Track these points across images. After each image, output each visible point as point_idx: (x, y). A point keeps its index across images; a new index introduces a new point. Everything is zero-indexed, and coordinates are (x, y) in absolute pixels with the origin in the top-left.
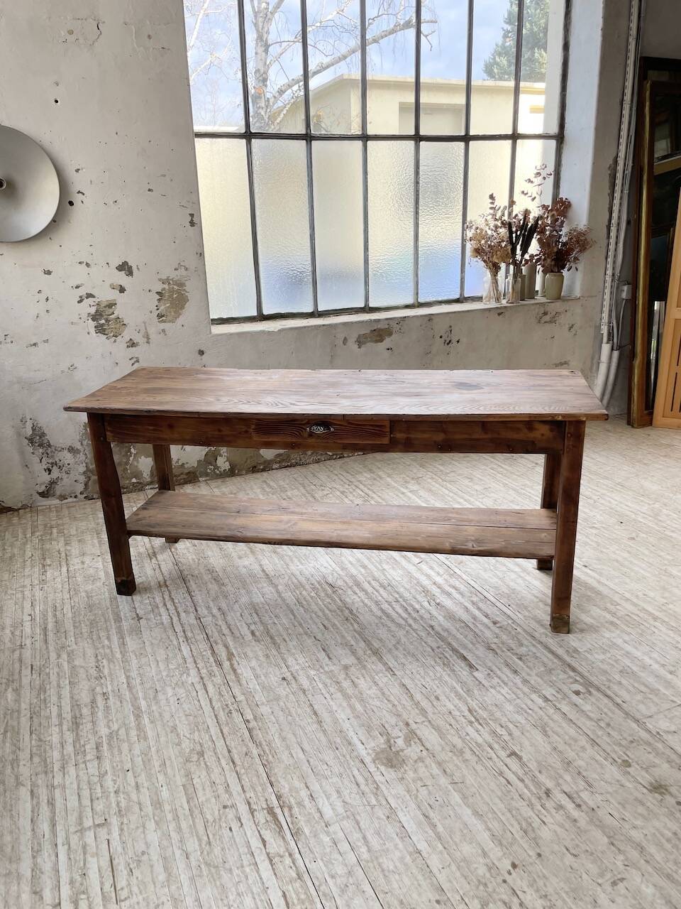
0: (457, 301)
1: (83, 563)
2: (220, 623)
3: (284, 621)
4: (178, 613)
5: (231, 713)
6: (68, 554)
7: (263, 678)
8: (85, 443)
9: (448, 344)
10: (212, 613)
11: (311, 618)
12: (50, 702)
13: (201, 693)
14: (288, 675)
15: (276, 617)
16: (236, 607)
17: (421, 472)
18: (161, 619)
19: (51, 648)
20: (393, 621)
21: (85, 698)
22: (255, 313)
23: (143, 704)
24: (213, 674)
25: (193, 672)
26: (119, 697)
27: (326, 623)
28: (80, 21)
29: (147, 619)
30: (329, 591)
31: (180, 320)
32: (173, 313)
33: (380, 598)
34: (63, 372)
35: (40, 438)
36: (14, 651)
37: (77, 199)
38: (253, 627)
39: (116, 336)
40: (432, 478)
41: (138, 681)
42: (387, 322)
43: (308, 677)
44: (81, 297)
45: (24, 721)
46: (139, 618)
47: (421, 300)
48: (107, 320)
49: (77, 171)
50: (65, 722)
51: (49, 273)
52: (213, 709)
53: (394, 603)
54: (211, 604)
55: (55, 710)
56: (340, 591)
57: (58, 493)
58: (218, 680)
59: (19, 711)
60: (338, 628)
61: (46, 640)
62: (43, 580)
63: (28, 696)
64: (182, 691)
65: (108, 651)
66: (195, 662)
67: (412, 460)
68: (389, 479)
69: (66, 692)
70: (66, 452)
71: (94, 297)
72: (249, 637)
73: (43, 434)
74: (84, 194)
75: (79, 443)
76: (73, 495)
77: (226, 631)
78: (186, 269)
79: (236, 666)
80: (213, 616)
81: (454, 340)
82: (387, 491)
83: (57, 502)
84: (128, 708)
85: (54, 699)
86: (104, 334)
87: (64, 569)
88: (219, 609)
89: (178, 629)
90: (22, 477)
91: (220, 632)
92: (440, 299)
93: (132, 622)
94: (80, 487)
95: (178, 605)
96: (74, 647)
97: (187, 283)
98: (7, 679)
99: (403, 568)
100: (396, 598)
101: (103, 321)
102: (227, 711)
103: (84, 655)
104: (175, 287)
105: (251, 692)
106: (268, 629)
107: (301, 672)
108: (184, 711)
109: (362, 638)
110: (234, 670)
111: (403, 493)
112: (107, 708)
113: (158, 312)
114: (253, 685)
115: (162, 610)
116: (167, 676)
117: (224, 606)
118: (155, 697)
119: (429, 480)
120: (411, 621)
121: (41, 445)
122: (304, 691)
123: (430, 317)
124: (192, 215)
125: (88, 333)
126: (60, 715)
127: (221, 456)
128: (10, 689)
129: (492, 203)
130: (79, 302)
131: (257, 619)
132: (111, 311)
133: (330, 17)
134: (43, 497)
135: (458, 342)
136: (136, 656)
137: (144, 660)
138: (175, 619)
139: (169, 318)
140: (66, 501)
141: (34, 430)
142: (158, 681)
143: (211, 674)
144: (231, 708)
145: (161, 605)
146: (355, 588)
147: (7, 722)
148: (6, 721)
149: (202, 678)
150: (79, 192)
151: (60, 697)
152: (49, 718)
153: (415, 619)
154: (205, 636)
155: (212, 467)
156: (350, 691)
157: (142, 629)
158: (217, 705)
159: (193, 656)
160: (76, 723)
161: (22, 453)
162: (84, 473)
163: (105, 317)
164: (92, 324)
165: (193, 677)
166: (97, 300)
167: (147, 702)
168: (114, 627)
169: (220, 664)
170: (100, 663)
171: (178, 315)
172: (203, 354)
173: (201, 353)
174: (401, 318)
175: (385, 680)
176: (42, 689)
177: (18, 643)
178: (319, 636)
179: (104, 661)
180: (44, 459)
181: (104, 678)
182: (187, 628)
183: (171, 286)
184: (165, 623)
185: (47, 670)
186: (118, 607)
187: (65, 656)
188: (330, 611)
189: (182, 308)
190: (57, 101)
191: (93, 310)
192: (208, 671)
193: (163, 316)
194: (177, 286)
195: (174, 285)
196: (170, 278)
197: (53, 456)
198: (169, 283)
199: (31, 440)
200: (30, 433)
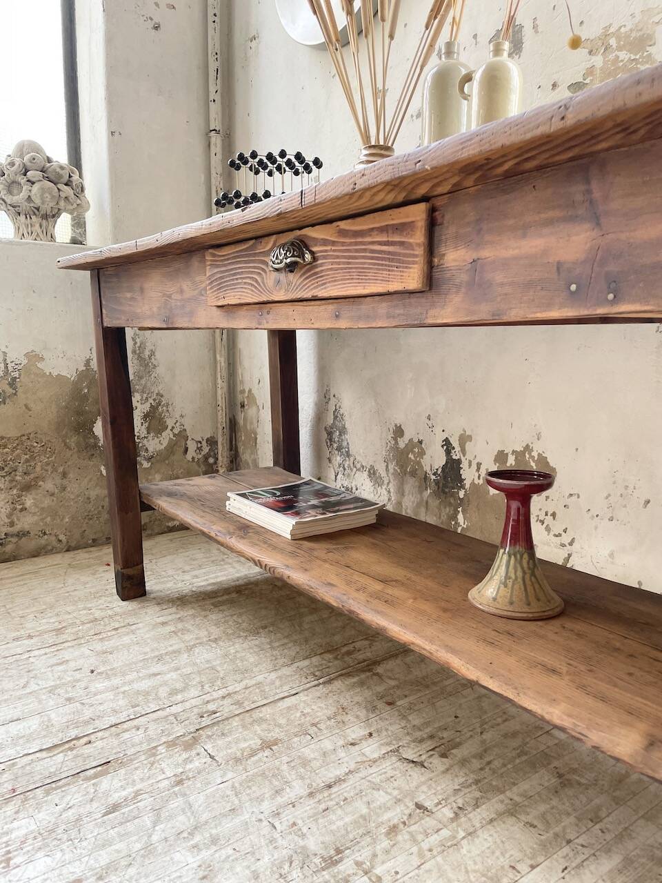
8: (391, 467)
35: (340, 435)
70: (366, 474)
73: (343, 431)
75: (384, 464)
121: (339, 449)
141: (336, 417)
180: (339, 477)
183: (611, 57)
194: (630, 51)
195: (620, 48)
196: (612, 30)
197: (349, 475)
198: (607, 48)
199: (330, 434)
200: (332, 422)
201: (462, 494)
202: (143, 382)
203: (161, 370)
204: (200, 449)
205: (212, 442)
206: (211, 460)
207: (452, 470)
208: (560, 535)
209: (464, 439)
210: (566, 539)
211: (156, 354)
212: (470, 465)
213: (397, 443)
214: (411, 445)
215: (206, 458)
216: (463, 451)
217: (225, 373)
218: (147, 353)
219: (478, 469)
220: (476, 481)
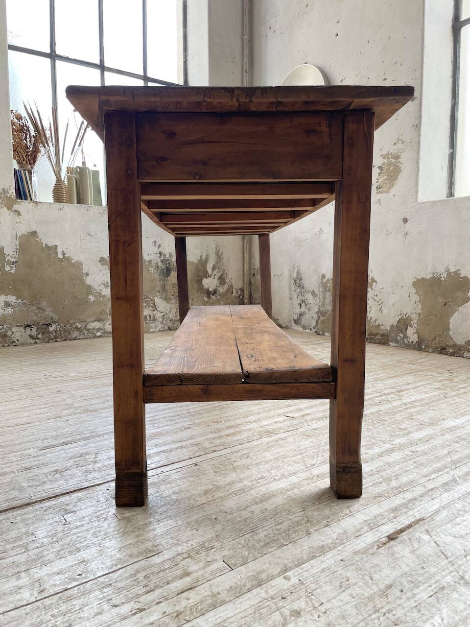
8: (321, 290)
31: (393, 191)
32: (388, 185)
34: (316, 233)
35: (300, 281)
57: (302, 323)
70: (310, 294)
73: (301, 279)
75: (318, 289)
76: (309, 328)
78: (403, 143)
83: (301, 329)
90: (288, 306)
94: (313, 324)
97: (402, 155)
104: (392, 160)
113: (378, 184)
121: (299, 286)
127: (411, 326)
134: (296, 323)
139: (385, 189)
140: (305, 331)
141: (297, 274)
155: (402, 335)
161: (290, 289)
162: (317, 313)
171: (392, 185)
172: (407, 221)
173: (406, 221)
180: (299, 297)
183: (390, 160)
189: (396, 179)
190: (337, 35)
193: (380, 188)
194: (394, 159)
195: (392, 158)
196: (390, 153)
197: (303, 295)
198: (388, 158)
199: (295, 281)
200: (296, 276)
202: (219, 265)
203: (224, 261)
204: (237, 292)
205: (242, 290)
206: (241, 297)
208: (378, 301)
211: (223, 255)
213: (323, 280)
215: (239, 296)
217: (247, 262)
218: (220, 253)
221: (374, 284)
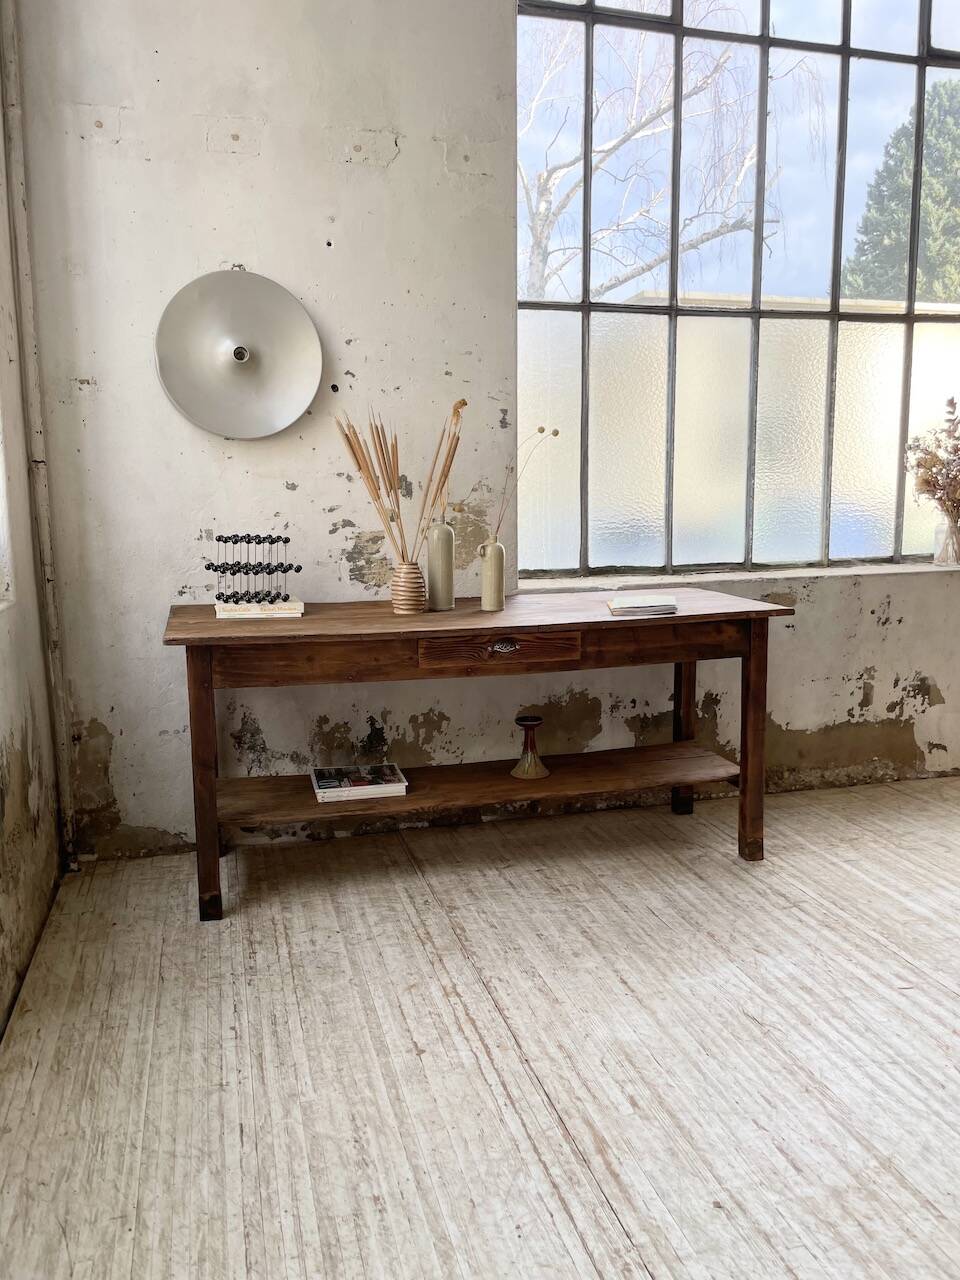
0: (890, 560)
1: (313, 942)
2: (567, 1074)
3: (688, 1083)
4: (486, 1047)
5: (629, 1271)
6: (288, 924)
7: (675, 1198)
8: (317, 748)
9: (884, 623)
10: (547, 1054)
11: (737, 1082)
12: (278, 1204)
13: (560, 1217)
14: (723, 1197)
15: (668, 1072)
16: (589, 1046)
17: (853, 832)
18: (459, 1057)
19: (273, 1095)
20: (899, 1101)
21: (342, 1205)
22: (576, 565)
23: (452, 1229)
24: (575, 1180)
25: (536, 1170)
26: (404, 1208)
27: (766, 1092)
28: (372, 134)
29: (433, 1054)
30: (757, 1032)
31: (475, 567)
32: (465, 556)
33: (858, 1053)
35: (253, 736)
36: (209, 1093)
37: (343, 382)
38: (629, 1089)
39: (379, 586)
40: (875, 842)
41: (435, 1177)
42: (787, 584)
43: (765, 1205)
44: (334, 525)
45: (235, 1240)
46: (420, 1052)
47: (833, 556)
48: (369, 562)
49: (349, 342)
50: (309, 1251)
51: (293, 487)
52: (591, 1256)
53: (889, 1066)
54: (544, 1038)
55: (288, 1222)
56: (777, 1033)
58: (589, 1193)
59: (223, 1218)
60: (794, 1107)
61: (263, 1078)
62: (251, 968)
63: (237, 1190)
64: (521, 1210)
65: (372, 1110)
66: (536, 1149)
67: (829, 809)
68: (799, 839)
69: (305, 1186)
70: (287, 760)
71: (353, 525)
72: (626, 1108)
73: (257, 731)
74: (354, 376)
75: (308, 748)
76: (291, 831)
77: (582, 1093)
78: (490, 490)
79: (616, 1166)
80: (552, 1060)
81: (894, 618)
82: (803, 857)
84: (424, 1234)
85: (284, 1199)
86: (362, 582)
87: (284, 951)
88: (560, 1047)
89: (492, 1078)
91: (570, 1091)
92: (863, 556)
93: (408, 1056)
95: (484, 1032)
96: (312, 1095)
97: (489, 511)
98: (200, 1149)
99: (883, 999)
100: (890, 1057)
101: (362, 563)
102: (620, 1264)
103: (331, 1113)
104: (471, 516)
105: (658, 1227)
106: (660, 1097)
107: (749, 1195)
108: (535, 1255)
109: (850, 1132)
110: (616, 1176)
111: (833, 864)
112: (385, 1230)
114: (658, 1210)
115: (458, 1039)
116: (488, 1173)
117: (567, 1042)
118: (472, 1216)
119: (872, 845)
120: (937, 1106)
121: (252, 748)
122: (767, 1238)
123: (856, 580)
124: (505, 412)
125: (340, 579)
126: (299, 1236)
128: (206, 1171)
129: (950, 413)
130: (332, 532)
131: (633, 1073)
132: (375, 547)
133: (630, 219)
135: (900, 621)
136: (424, 1125)
137: (440, 1135)
138: (484, 1059)
139: (459, 562)
141: (244, 723)
142: (472, 1181)
143: (571, 1179)
144: (628, 1260)
145: (453, 1029)
146: (804, 1029)
147: (203, 1241)
148: (200, 1236)
149: (555, 1186)
150: (348, 373)
151: (295, 1197)
152: (278, 1238)
153: (943, 1102)
154: (545, 1098)
156: (862, 1245)
157: (428, 1073)
158: (598, 1250)
159: (529, 1137)
160: (331, 1257)
163: (366, 556)
164: (347, 565)
165: (536, 1184)
166: (357, 531)
167: (459, 1226)
168: (377, 1065)
169: (585, 1162)
170: (361, 1133)
171: (472, 558)
174: (810, 578)
175: (927, 1227)
176: (262, 1178)
177: (216, 1079)
178: (763, 1120)
179: (368, 1129)
180: (253, 769)
181: (371, 1166)
182: (508, 1078)
183: (465, 515)
184: (467, 1065)
185: (269, 1139)
186: (379, 1026)
187: (297, 1112)
188: (771, 1071)
190: (329, 244)
191: (349, 546)
192: (565, 1172)
194: (475, 515)
195: (469, 512)
197: (266, 766)
198: (463, 511)
199: (238, 739)
200: (239, 728)
201: (385, 749)
207: (376, 736)
209: (385, 715)
210: (459, 752)
212: (391, 728)
213: (321, 729)
214: (337, 727)
216: (385, 721)
219: (397, 731)
220: (397, 737)
221: (445, 723)
